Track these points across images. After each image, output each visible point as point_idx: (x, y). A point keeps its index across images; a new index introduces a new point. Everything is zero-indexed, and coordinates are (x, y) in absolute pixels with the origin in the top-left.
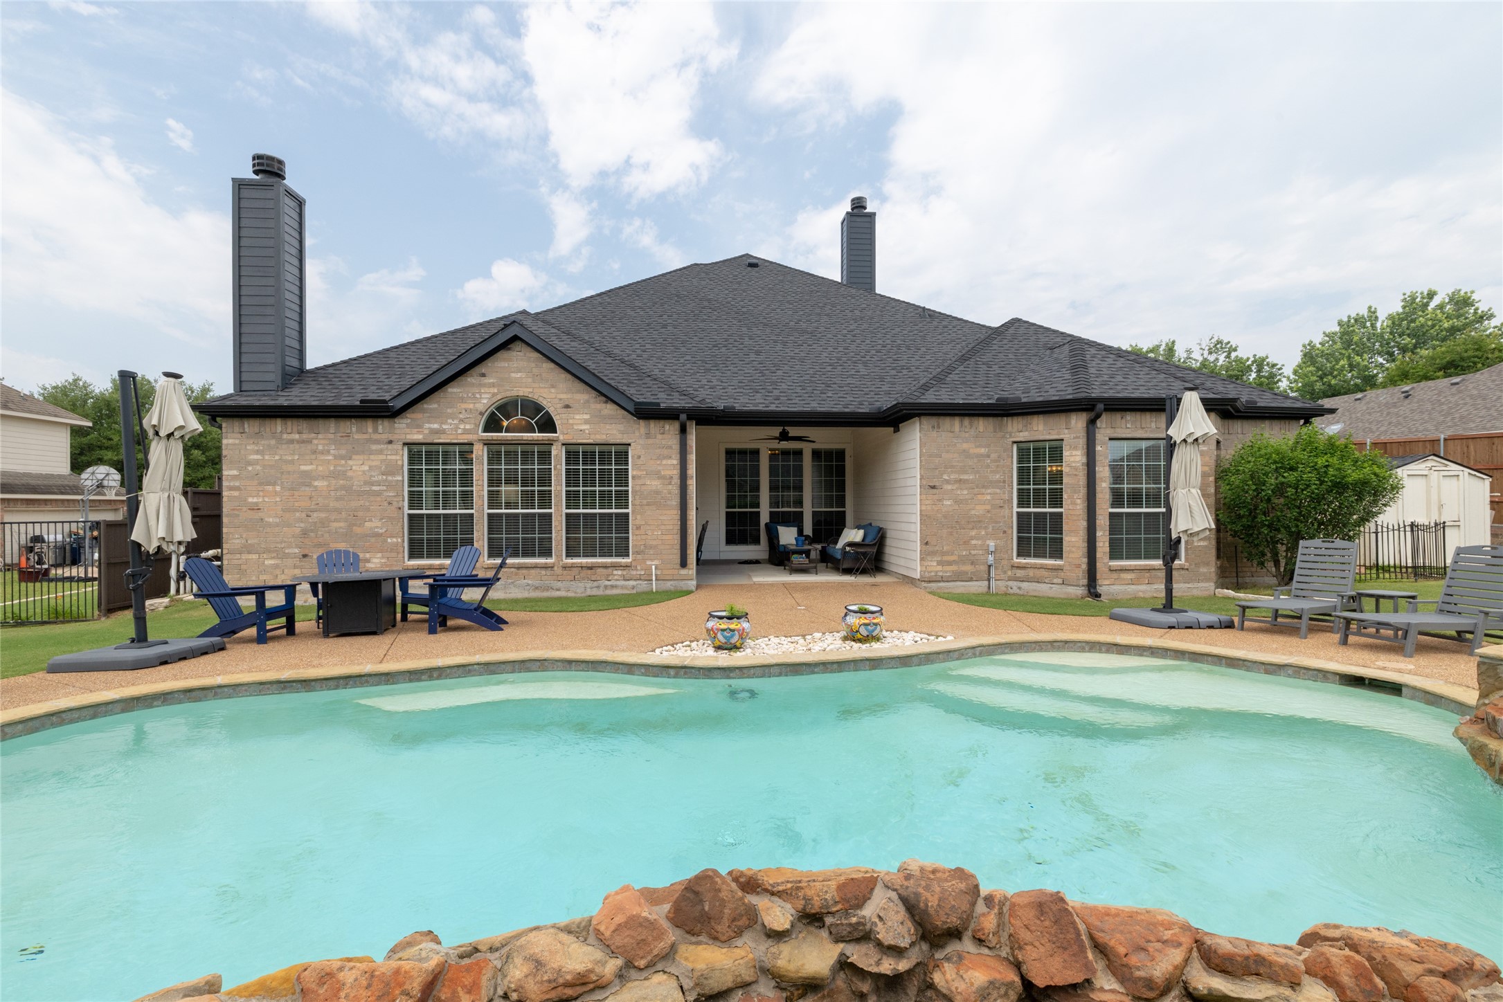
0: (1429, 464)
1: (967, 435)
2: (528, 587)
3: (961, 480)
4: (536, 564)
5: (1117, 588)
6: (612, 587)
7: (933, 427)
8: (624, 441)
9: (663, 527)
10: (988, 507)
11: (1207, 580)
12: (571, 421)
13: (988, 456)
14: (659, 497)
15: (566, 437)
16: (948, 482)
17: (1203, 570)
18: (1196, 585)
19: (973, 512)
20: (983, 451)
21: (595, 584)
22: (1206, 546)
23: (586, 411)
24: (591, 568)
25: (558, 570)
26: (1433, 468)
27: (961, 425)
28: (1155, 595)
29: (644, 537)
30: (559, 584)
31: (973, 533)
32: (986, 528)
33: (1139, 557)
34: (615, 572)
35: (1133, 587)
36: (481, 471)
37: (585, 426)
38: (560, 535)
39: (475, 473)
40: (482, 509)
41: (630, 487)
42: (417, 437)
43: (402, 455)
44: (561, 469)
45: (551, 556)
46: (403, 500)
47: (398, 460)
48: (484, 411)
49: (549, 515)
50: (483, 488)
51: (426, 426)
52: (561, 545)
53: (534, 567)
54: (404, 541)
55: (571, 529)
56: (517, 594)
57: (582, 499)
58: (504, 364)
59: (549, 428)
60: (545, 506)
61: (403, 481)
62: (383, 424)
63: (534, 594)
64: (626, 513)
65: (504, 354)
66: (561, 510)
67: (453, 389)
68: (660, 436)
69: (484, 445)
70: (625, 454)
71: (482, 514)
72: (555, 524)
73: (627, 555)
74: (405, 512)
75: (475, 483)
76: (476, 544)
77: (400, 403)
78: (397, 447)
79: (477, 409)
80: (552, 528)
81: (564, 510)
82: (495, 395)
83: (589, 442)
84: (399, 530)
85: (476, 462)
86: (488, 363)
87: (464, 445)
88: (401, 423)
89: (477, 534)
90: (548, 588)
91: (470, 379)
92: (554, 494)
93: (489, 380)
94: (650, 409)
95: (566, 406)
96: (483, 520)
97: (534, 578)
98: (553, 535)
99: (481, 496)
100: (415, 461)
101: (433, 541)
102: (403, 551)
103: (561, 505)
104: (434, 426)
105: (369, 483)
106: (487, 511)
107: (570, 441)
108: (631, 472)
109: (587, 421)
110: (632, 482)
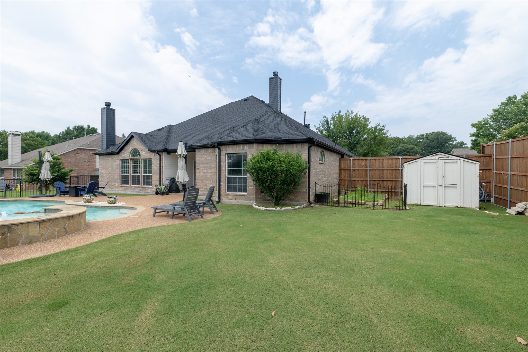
0: (438, 157)
1: (206, 154)
3: (204, 167)
5: (227, 200)
6: (149, 193)
7: (198, 152)
8: (151, 158)
9: (157, 179)
10: (211, 175)
11: (253, 200)
12: (142, 154)
13: (211, 160)
14: (157, 171)
15: (142, 157)
16: (201, 167)
17: (252, 196)
18: (249, 201)
19: (207, 176)
20: (210, 158)
21: (146, 191)
22: (252, 188)
23: (145, 151)
24: (145, 188)
25: (140, 188)
26: (440, 159)
27: (205, 151)
28: (237, 204)
29: (154, 181)
30: (141, 191)
31: (207, 182)
32: (210, 181)
33: (236, 191)
34: (149, 189)
35: (231, 200)
36: (130, 165)
37: (145, 155)
38: (141, 180)
39: (129, 166)
40: (130, 174)
41: (152, 169)
42: (121, 158)
43: (120, 162)
44: (141, 165)
45: (140, 185)
46: (120, 172)
47: (120, 163)
48: (131, 152)
49: (140, 175)
50: (131, 169)
51: (123, 156)
52: (142, 182)
53: (137, 187)
54: (120, 180)
55: (144, 179)
56: (135, 193)
57: (145, 172)
58: (133, 141)
59: (140, 155)
60: (139, 173)
61: (120, 168)
62: (117, 155)
63: (137, 193)
64: (151, 175)
65: (133, 139)
66: (142, 174)
67: (126, 148)
68: (156, 157)
69: (131, 159)
70: (151, 161)
71: (130, 175)
72: (140, 177)
73: (151, 185)
74: (121, 174)
75: (129, 168)
76: (129, 182)
77: (117, 151)
78: (119, 160)
79: (130, 151)
80: (140, 178)
81: (143, 174)
82: (131, 148)
83: (145, 158)
84: (119, 178)
85: (129, 163)
86: (131, 141)
87: (128, 160)
88: (119, 155)
89: (129, 179)
90: (139, 192)
91: (128, 145)
92: (140, 170)
93: (131, 145)
94: (150, 150)
95: (142, 150)
96: (130, 176)
97: (137, 190)
98: (140, 180)
99: (130, 171)
100: (122, 163)
101: (125, 181)
102: (120, 183)
103: (142, 173)
104: (124, 156)
105: (115, 168)
106: (131, 174)
107: (143, 158)
108: (152, 165)
109: (145, 154)
110: (152, 168)
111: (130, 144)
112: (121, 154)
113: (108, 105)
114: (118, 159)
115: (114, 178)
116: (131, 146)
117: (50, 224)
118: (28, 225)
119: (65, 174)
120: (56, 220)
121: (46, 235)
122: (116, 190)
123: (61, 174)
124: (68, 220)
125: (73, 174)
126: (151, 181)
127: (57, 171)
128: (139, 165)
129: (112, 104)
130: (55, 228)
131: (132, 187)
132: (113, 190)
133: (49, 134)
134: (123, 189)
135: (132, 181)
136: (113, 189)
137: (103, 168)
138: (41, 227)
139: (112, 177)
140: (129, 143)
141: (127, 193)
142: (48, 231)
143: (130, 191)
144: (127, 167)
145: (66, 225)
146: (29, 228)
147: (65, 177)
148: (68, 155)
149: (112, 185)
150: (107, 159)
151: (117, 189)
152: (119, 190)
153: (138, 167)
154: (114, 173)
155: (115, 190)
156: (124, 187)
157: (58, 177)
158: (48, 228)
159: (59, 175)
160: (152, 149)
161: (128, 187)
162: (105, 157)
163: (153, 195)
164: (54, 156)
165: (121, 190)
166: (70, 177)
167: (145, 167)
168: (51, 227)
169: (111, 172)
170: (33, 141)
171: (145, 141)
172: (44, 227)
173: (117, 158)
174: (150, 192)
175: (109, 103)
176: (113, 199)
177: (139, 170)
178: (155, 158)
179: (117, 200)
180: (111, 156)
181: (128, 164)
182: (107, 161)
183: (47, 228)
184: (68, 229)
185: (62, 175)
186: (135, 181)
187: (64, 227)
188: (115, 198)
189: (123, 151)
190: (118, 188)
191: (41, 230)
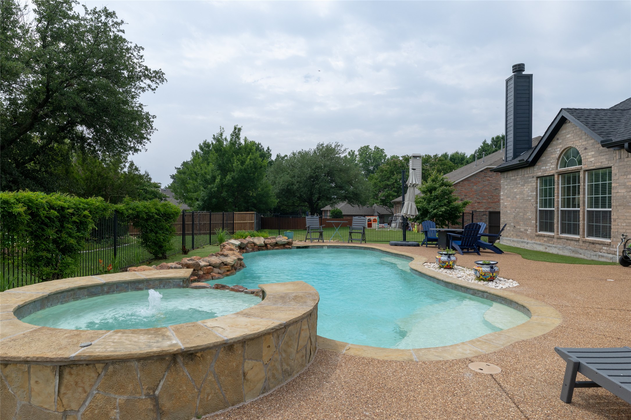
2: (570, 250)
4: (572, 238)
6: (603, 256)
8: (609, 165)
9: (627, 221)
12: (587, 157)
14: (625, 200)
15: (586, 166)
21: (595, 253)
23: (593, 150)
24: (593, 243)
25: (581, 243)
29: (617, 227)
30: (581, 251)
34: (604, 248)
36: (558, 188)
37: (593, 159)
38: (583, 223)
39: (556, 190)
40: (558, 208)
41: (613, 195)
42: (540, 174)
43: (537, 183)
44: (584, 185)
45: (579, 234)
46: (537, 203)
47: (537, 185)
48: (559, 157)
49: (579, 211)
50: (558, 197)
51: (542, 168)
52: (584, 229)
53: (572, 240)
54: (536, 222)
55: (590, 219)
56: (567, 253)
57: (595, 202)
58: (564, 131)
59: (580, 163)
60: (579, 207)
61: (537, 195)
62: (532, 168)
63: (572, 255)
64: (610, 212)
65: (564, 126)
66: (584, 209)
67: (549, 149)
68: (626, 160)
69: (559, 174)
70: (610, 173)
71: (558, 211)
72: (581, 216)
73: (610, 238)
74: (539, 209)
75: (556, 194)
76: (555, 225)
77: (530, 160)
78: (535, 179)
79: (557, 156)
80: (581, 219)
81: (587, 209)
82: (561, 148)
83: (594, 167)
84: (534, 217)
85: (556, 184)
86: (559, 132)
87: (554, 175)
88: (536, 168)
89: (555, 221)
90: (577, 252)
91: (554, 142)
92: (581, 199)
93: (560, 141)
94: (608, 144)
95: (586, 149)
96: (558, 214)
97: (572, 246)
98: (581, 223)
99: (558, 201)
100: (541, 185)
101: (546, 223)
102: (536, 227)
103: (584, 205)
104: (544, 168)
105: (528, 196)
106: (560, 209)
107: (587, 168)
108: (613, 185)
109: (593, 156)
110: (613, 191)
111: (558, 139)
112: (539, 164)
113: (519, 68)
114: (533, 177)
115: (525, 217)
116: (560, 144)
117: (94, 375)
118: (29, 368)
119: (457, 209)
120: (117, 366)
121: (80, 414)
122: (528, 243)
123: (452, 208)
124: (168, 368)
125: (467, 209)
126: (610, 227)
127: (445, 205)
128: (579, 186)
129: (526, 67)
130: (112, 395)
131: (560, 238)
132: (522, 242)
133: (465, 155)
134: (542, 242)
135: (562, 224)
136: (522, 240)
137: (507, 198)
138: (65, 381)
139: (522, 214)
140: (557, 136)
141: (551, 252)
142: (87, 403)
143: (555, 247)
144: (551, 192)
145: (160, 387)
146: (32, 382)
147: (456, 214)
148: (473, 180)
149: (522, 232)
150: (513, 178)
151: (529, 241)
152: (535, 243)
153: (576, 190)
154: (525, 205)
155: (527, 241)
156: (544, 236)
157: (446, 213)
158: (88, 390)
159: (448, 210)
160: (611, 140)
161: (553, 237)
162: (510, 174)
163: (614, 264)
164: (443, 181)
165: (539, 242)
166: (463, 213)
167: (594, 189)
168: (97, 389)
169: (521, 205)
170: (441, 165)
171: (594, 125)
172: (76, 383)
173: (531, 175)
174: (606, 255)
175: (519, 65)
176: (486, 269)
177: (579, 198)
178: (621, 164)
179: (498, 272)
180: (521, 172)
181: (554, 185)
182: (513, 182)
183: (84, 388)
184: (166, 404)
185: (452, 211)
186: (568, 224)
187: (148, 395)
188: (492, 268)
189: (543, 158)
190: (532, 238)
191: (65, 394)
